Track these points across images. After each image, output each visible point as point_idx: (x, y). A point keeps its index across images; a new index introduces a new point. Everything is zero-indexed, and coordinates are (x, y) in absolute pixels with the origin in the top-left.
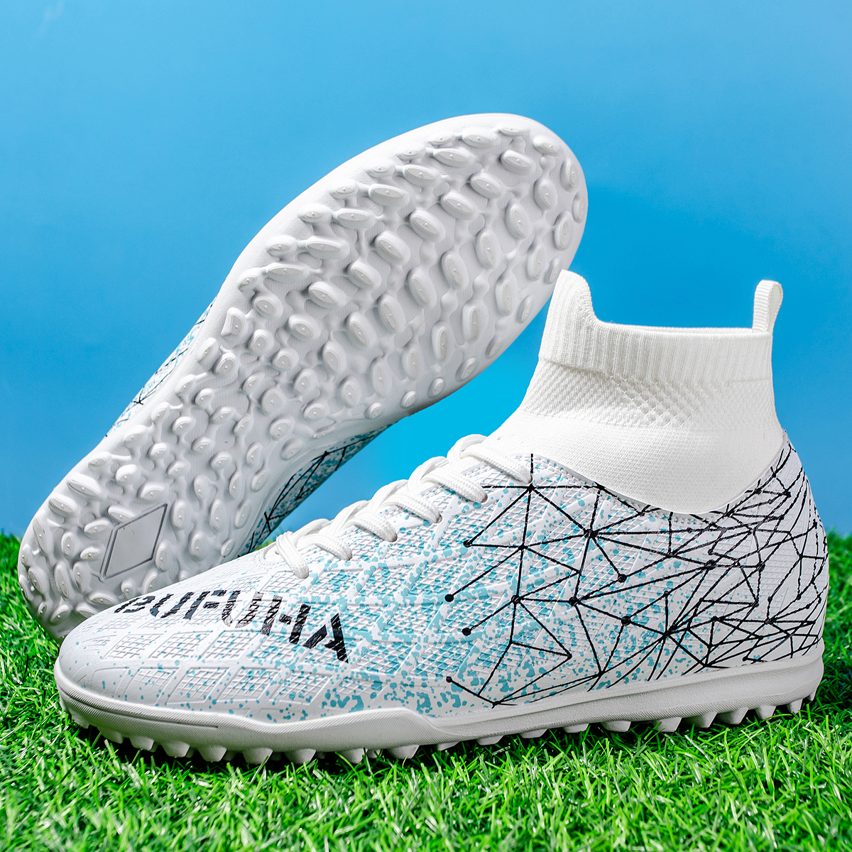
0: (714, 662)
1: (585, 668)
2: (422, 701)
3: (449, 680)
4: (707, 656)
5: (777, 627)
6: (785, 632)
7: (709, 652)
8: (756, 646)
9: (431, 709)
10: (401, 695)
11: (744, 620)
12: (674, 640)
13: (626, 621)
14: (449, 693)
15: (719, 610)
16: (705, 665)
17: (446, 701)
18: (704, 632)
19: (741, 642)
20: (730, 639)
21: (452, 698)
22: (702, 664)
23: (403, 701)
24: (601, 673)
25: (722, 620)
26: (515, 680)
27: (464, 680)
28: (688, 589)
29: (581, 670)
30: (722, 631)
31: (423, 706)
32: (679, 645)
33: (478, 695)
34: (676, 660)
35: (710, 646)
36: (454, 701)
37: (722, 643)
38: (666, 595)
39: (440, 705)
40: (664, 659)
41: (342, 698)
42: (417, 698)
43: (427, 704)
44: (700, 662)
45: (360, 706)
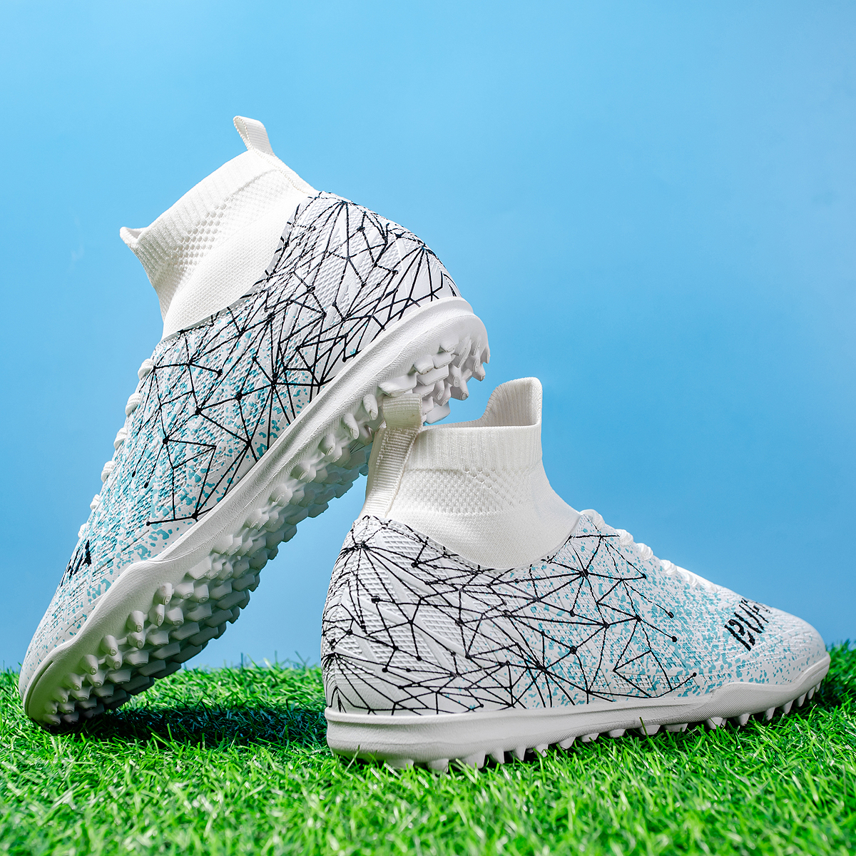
0: (323, 378)
1: (233, 448)
2: (141, 551)
3: (148, 524)
4: (314, 378)
5: (354, 318)
6: (366, 316)
7: (313, 373)
8: (346, 345)
9: (150, 552)
10: (126, 558)
11: (321, 333)
12: (281, 383)
13: (239, 397)
14: (154, 533)
15: (297, 340)
16: (319, 385)
17: (156, 539)
18: (297, 363)
19: (331, 349)
20: (320, 354)
21: (158, 534)
22: (315, 385)
23: (129, 561)
24: (249, 443)
25: (303, 345)
26: (191, 491)
27: (157, 517)
28: (266, 343)
29: (231, 451)
30: (309, 352)
31: (143, 554)
32: (288, 385)
33: (175, 520)
34: (294, 396)
35: (309, 369)
36: (161, 535)
37: (316, 361)
38: (254, 359)
39: (153, 545)
40: (286, 402)
41: (96, 588)
42: (136, 552)
43: (145, 551)
44: (312, 385)
45: (109, 585)
